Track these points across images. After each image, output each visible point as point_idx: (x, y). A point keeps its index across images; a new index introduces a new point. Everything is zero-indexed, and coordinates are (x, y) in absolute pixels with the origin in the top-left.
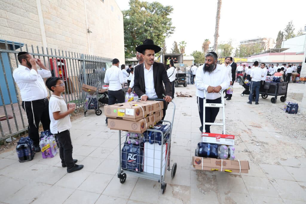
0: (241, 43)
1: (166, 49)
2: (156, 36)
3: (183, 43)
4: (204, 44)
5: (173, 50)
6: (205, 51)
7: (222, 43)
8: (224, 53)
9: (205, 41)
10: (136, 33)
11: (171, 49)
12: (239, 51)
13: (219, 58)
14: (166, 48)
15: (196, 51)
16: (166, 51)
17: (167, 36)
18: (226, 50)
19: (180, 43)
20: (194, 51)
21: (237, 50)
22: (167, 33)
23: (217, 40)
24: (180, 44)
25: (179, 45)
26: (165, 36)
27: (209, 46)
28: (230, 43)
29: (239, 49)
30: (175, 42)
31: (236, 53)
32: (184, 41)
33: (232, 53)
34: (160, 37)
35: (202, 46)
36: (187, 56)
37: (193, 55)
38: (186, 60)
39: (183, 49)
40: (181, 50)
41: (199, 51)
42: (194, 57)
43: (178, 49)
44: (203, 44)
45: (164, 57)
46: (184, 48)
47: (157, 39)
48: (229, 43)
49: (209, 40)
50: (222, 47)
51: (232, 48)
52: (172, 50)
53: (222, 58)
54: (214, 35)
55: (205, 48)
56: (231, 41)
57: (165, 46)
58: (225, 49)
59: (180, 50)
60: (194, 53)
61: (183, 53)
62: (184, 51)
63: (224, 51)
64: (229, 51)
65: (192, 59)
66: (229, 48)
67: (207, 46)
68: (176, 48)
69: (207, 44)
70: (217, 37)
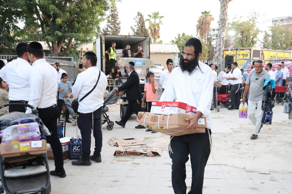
0: (274, 22)
1: (119, 28)
3: (156, 15)
4: (199, 21)
5: (135, 31)
6: (202, 35)
7: (236, 20)
8: (242, 41)
9: (202, 15)
11: (132, 28)
12: (270, 38)
13: (232, 50)
14: (120, 25)
15: (183, 35)
16: (119, 32)
18: (245, 35)
19: (150, 16)
20: (179, 35)
21: (267, 35)
24: (149, 18)
25: (148, 20)
27: (210, 26)
28: (253, 20)
29: (270, 33)
30: (139, 14)
31: (266, 42)
32: (158, 13)
33: (258, 42)
35: (197, 25)
36: (165, 44)
37: (177, 42)
38: (160, 53)
39: (155, 29)
40: (152, 30)
41: (190, 35)
42: (179, 47)
43: (145, 30)
45: (103, 42)
46: (158, 27)
48: (250, 20)
49: (210, 14)
50: (238, 27)
51: (258, 31)
52: (134, 30)
53: (237, 50)
55: (202, 29)
56: (254, 16)
57: (118, 22)
58: (242, 32)
60: (179, 39)
61: (156, 37)
62: (158, 33)
63: (241, 36)
64: (251, 37)
65: (175, 52)
66: (250, 32)
67: (206, 24)
68: (142, 27)
69: (206, 21)
70: (227, 3)
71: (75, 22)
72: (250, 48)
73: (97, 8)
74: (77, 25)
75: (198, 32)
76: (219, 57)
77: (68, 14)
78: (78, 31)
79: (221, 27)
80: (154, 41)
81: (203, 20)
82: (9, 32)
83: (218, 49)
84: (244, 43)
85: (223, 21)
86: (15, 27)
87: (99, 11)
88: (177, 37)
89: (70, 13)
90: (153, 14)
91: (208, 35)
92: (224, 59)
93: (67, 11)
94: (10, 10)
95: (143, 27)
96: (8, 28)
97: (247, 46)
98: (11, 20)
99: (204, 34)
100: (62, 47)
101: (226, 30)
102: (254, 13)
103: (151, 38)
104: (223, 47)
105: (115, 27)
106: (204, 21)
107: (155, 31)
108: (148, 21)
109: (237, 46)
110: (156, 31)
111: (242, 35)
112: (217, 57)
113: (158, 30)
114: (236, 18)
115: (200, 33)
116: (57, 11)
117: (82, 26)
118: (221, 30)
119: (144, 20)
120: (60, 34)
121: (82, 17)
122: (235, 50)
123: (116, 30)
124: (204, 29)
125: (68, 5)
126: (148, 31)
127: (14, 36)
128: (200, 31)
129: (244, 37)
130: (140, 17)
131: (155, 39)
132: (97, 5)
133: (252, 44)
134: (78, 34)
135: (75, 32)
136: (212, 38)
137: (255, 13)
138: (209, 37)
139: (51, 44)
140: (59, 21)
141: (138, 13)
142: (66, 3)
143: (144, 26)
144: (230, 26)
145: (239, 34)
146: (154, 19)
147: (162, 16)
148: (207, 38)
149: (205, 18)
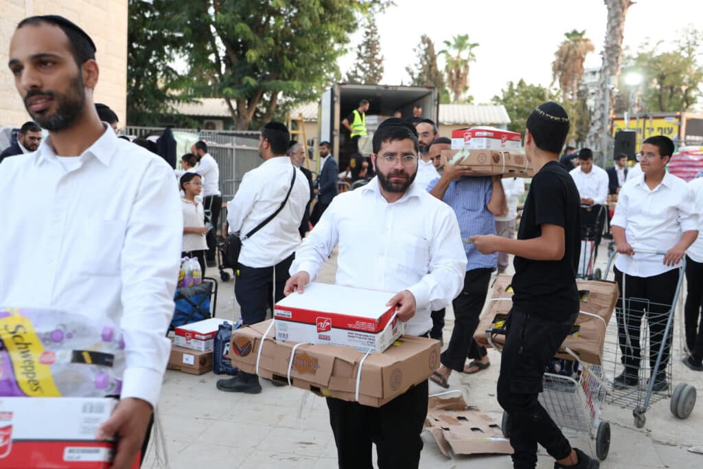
1: (381, 70)
3: (461, 43)
4: (559, 54)
5: (416, 76)
6: (565, 83)
7: (646, 50)
8: (660, 97)
9: (566, 38)
11: (408, 69)
13: (633, 118)
14: (384, 64)
15: (521, 83)
16: (381, 78)
18: (667, 83)
19: (448, 44)
20: (511, 84)
24: (445, 47)
25: (443, 52)
26: (363, 5)
27: (585, 65)
28: (690, 47)
30: (425, 40)
32: (466, 37)
33: (700, 99)
34: (337, 4)
35: (554, 62)
36: (479, 104)
37: (505, 101)
38: (466, 125)
39: (458, 72)
40: (451, 74)
41: (536, 85)
42: (509, 110)
43: (437, 73)
44: (557, 54)
46: (466, 67)
47: (322, 10)
48: (683, 49)
49: (584, 37)
50: (651, 64)
52: (412, 74)
53: (646, 117)
55: (565, 70)
56: (691, 38)
57: (378, 57)
58: (662, 78)
59: (446, 77)
60: (511, 93)
61: (461, 89)
62: (466, 81)
63: (658, 87)
64: (684, 88)
65: (499, 121)
66: (682, 76)
67: (574, 60)
68: (430, 66)
69: (576, 52)
70: (623, 9)
71: (285, 58)
72: (678, 113)
73: (332, 27)
74: (289, 64)
75: (555, 79)
76: (600, 136)
77: (271, 41)
78: (291, 75)
79: (607, 64)
80: (456, 98)
81: (569, 50)
82: (155, 80)
83: (598, 115)
84: (666, 103)
85: (612, 51)
86: (168, 71)
87: (334, 34)
88: (506, 89)
89: (275, 39)
90: (455, 39)
91: (579, 85)
92: (613, 140)
93: (270, 35)
94: (160, 35)
95: (433, 68)
96: (155, 71)
97: (672, 108)
98: (161, 55)
99: (570, 82)
100: (257, 111)
101: (618, 73)
102: (691, 31)
103: (449, 90)
104: (612, 112)
105: (372, 67)
106: (572, 52)
107: (458, 76)
108: (443, 55)
109: (647, 108)
110: (461, 76)
111: (660, 83)
112: (596, 136)
113: (465, 74)
114: (647, 44)
115: (560, 81)
116: (251, 36)
117: (299, 65)
118: (608, 72)
119: (436, 53)
120: (253, 82)
121: (299, 47)
122: (640, 118)
123: (375, 75)
124: (569, 71)
125: (272, 21)
126: (442, 75)
127: (166, 88)
128: (561, 76)
129: (666, 88)
130: (427, 45)
131: (457, 93)
132: (332, 20)
133: (685, 105)
134: (290, 82)
135: (284, 79)
136: (587, 90)
137: (695, 31)
138: (581, 88)
139: (234, 104)
140: (252, 55)
142: (268, 19)
143: (436, 65)
144: (632, 63)
145: (655, 81)
146: (457, 51)
147: (476, 42)
148: (576, 91)
149: (573, 47)
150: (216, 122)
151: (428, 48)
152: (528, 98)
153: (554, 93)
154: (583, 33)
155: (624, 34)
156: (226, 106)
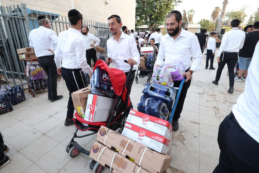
0: (258, 10)
2: (165, 5)
4: (213, 12)
6: (213, 19)
7: (233, 11)
9: (215, 9)
10: (147, 3)
12: (254, 19)
15: (204, 19)
17: (175, 5)
19: (189, 11)
20: (202, 20)
21: (252, 17)
22: (176, 2)
23: (225, 8)
24: (188, 12)
25: (188, 13)
26: (173, 5)
27: (218, 14)
29: (254, 16)
31: (250, 21)
32: (193, 10)
33: (244, 21)
34: (169, 6)
35: (212, 14)
36: (195, 24)
37: (200, 23)
38: (192, 28)
39: (191, 17)
40: (189, 18)
41: (207, 20)
42: (201, 25)
43: (186, 18)
44: (212, 12)
46: (192, 16)
47: (166, 8)
48: (242, 10)
49: (219, 8)
50: (233, 14)
51: (245, 16)
54: (223, 2)
55: (214, 16)
56: (244, 8)
59: (188, 19)
60: (202, 21)
61: (191, 21)
65: (199, 27)
66: (241, 16)
67: (216, 13)
68: (185, 16)
69: (217, 12)
70: (226, 4)
71: (158, 17)
74: (159, 18)
75: (211, 18)
77: (156, 14)
78: (159, 20)
79: (221, 16)
80: (190, 23)
83: (218, 26)
85: (223, 13)
87: (168, 12)
88: (201, 21)
91: (217, 19)
92: (221, 31)
93: (156, 13)
99: (215, 18)
100: (153, 27)
103: (188, 21)
104: (221, 25)
106: (216, 12)
107: (190, 18)
108: (188, 14)
112: (218, 30)
113: (192, 18)
114: (233, 9)
115: (213, 18)
116: (153, 13)
117: (161, 18)
118: (221, 17)
120: (153, 22)
121: (161, 15)
124: (215, 16)
125: (156, 10)
131: (190, 22)
132: (167, 9)
137: (245, 6)
139: (149, 26)
140: (153, 17)
141: (184, 10)
142: (155, 9)
143: (186, 16)
146: (191, 13)
147: (195, 11)
148: (216, 20)
149: (216, 11)
150: (145, 29)
151: (185, 12)
152: (205, 22)
153: (211, 21)
154: (219, 7)
155: (226, 10)
156: (147, 26)
